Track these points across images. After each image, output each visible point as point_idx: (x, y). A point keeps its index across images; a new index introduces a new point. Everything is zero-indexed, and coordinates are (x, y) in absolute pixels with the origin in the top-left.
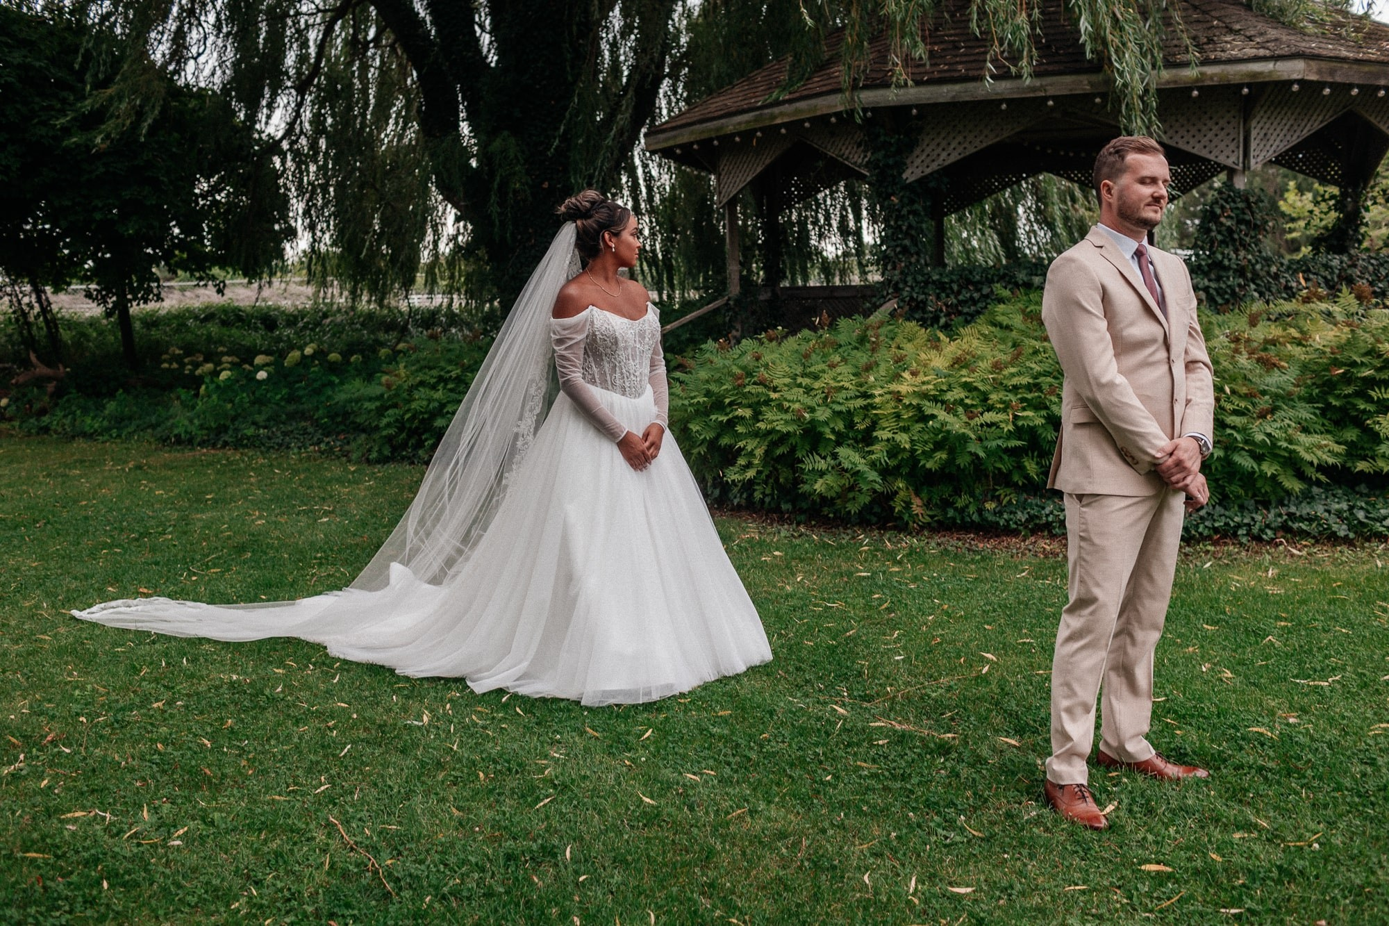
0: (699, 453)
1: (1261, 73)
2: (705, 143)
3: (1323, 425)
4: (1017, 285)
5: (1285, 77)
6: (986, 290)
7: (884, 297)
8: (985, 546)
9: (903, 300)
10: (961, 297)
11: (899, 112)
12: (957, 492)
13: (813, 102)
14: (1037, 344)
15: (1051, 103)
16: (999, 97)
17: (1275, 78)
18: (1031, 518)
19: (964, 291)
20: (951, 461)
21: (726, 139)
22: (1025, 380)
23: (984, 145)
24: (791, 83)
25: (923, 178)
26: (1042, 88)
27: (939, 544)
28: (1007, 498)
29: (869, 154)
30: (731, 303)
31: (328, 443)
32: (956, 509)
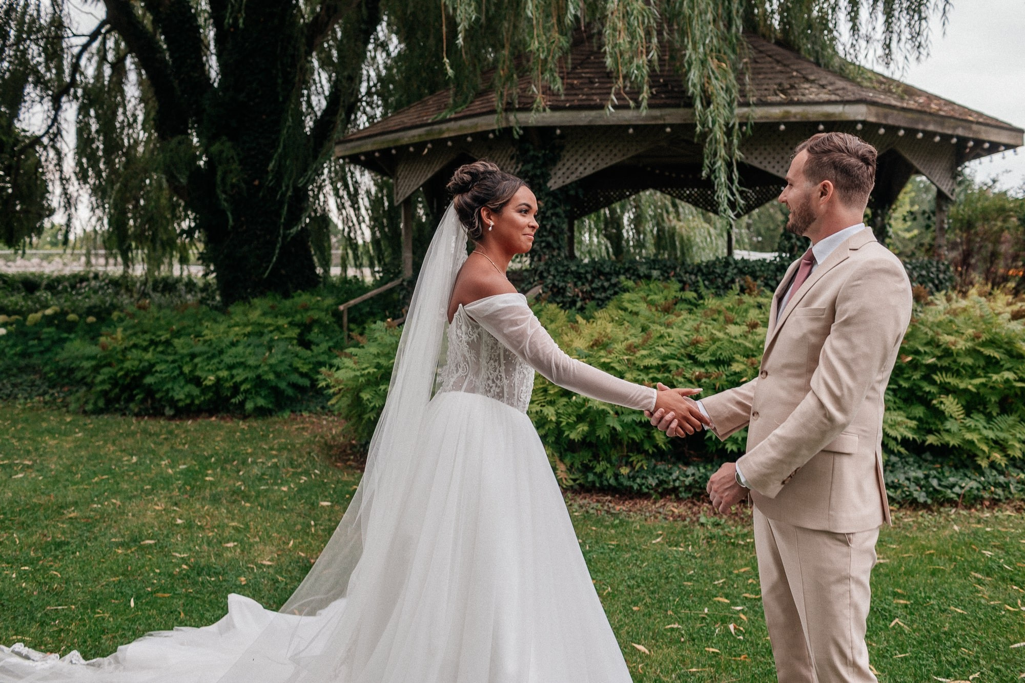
0: (369, 418)
1: (832, 115)
2: (385, 152)
3: (895, 402)
4: (639, 277)
5: (852, 118)
6: (614, 280)
7: (530, 283)
8: (620, 507)
9: (546, 287)
10: (594, 285)
11: (545, 132)
12: (596, 457)
13: (475, 120)
14: (663, 330)
15: (668, 130)
16: (626, 123)
17: (844, 118)
18: (661, 483)
19: (596, 280)
20: (592, 431)
21: (403, 149)
22: (656, 362)
23: (614, 162)
24: (456, 105)
25: (563, 187)
26: (661, 117)
27: (581, 507)
28: (639, 464)
29: (520, 166)
30: (405, 283)
31: (53, 394)
32: (595, 474)
